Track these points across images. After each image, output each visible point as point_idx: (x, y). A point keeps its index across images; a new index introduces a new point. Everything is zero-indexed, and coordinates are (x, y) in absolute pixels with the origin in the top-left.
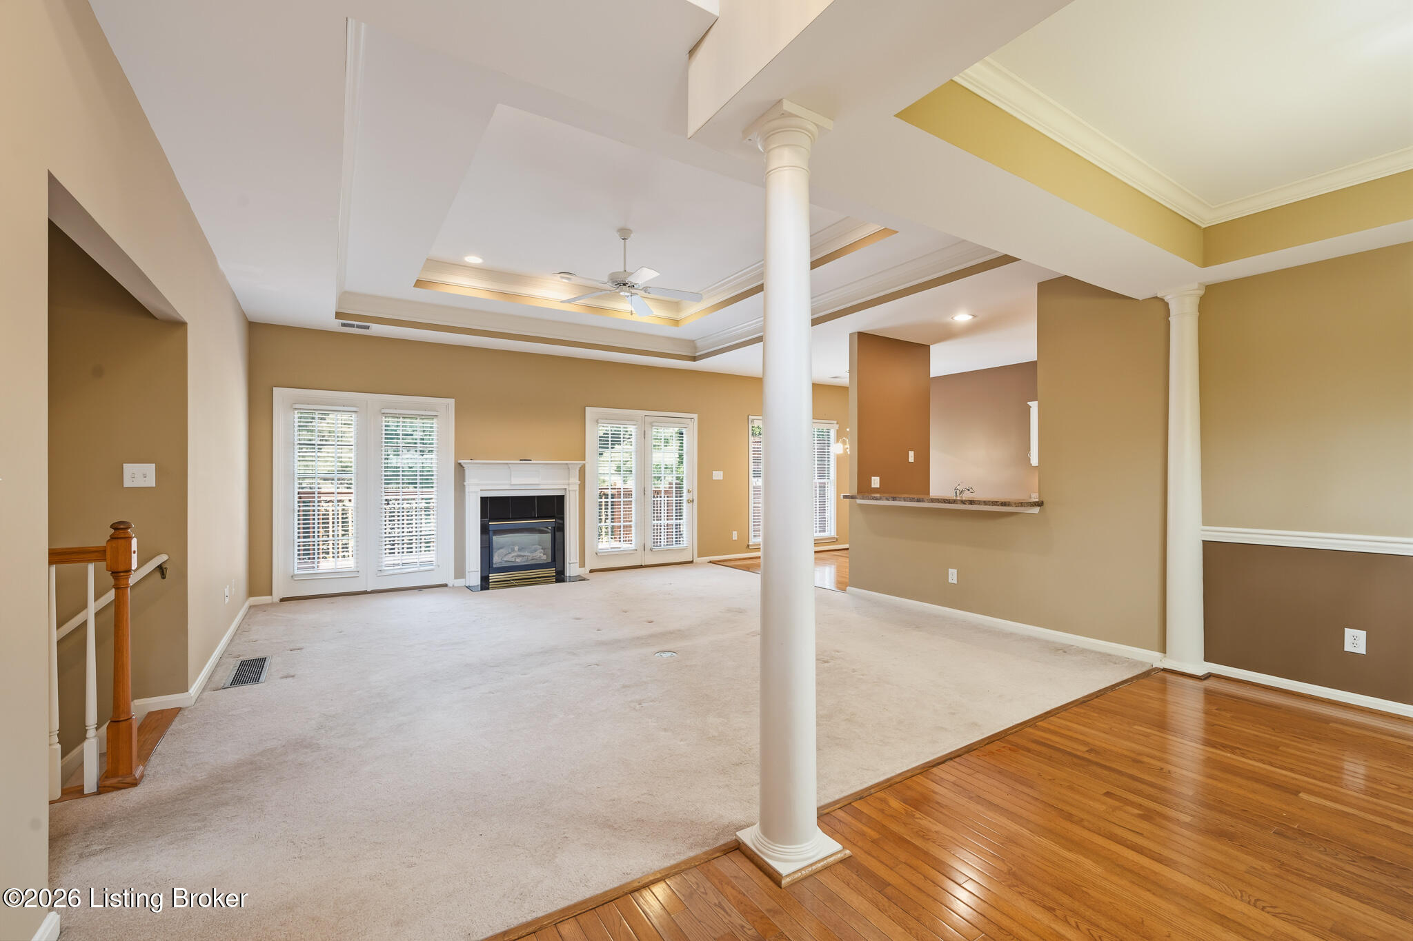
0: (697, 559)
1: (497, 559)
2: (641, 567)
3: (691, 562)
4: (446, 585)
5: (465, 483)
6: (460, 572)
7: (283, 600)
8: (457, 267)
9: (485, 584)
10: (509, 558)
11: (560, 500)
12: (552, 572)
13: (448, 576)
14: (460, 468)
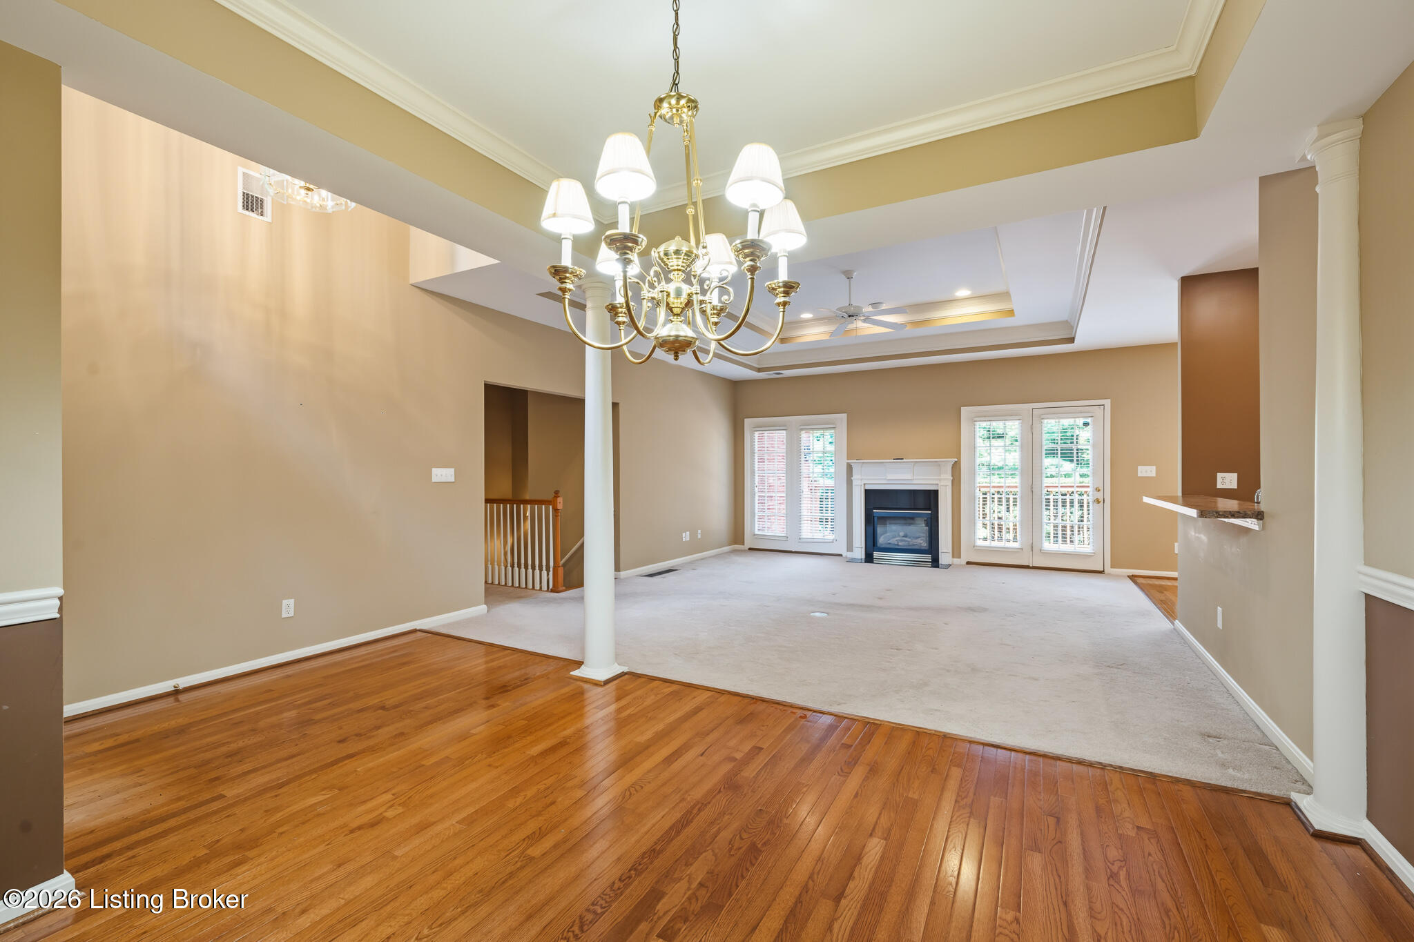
0: (1108, 569)
1: (882, 540)
2: (1028, 567)
3: (1102, 572)
4: (841, 555)
5: (852, 478)
6: (850, 548)
7: (750, 549)
8: (800, 324)
9: (869, 558)
10: (893, 541)
11: (935, 493)
12: (928, 558)
13: (842, 549)
14: (850, 469)
